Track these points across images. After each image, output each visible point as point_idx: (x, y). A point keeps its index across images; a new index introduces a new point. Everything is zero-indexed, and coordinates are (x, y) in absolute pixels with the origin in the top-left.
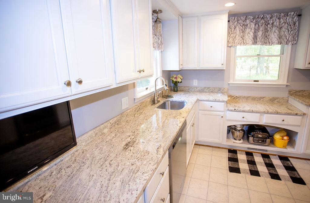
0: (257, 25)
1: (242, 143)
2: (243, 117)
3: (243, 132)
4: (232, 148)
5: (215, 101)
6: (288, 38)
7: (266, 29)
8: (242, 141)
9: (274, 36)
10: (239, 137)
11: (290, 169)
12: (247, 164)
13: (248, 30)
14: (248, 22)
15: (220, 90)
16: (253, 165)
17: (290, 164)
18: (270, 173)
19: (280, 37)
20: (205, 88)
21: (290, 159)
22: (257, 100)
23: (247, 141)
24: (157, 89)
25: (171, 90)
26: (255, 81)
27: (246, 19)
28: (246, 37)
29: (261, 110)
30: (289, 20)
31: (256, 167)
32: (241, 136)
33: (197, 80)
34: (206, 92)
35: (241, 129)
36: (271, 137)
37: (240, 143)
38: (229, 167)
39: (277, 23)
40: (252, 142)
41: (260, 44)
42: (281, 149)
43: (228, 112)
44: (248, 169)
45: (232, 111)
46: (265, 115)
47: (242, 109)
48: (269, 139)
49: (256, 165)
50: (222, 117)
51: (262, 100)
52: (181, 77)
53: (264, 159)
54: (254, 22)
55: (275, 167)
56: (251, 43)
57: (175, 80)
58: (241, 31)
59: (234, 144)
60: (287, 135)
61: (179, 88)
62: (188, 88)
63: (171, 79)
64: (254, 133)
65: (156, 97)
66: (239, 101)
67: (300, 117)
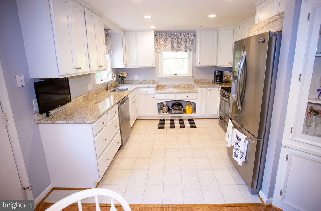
0: (173, 39)
1: (168, 114)
2: (166, 97)
4: (162, 119)
5: (148, 88)
6: (190, 48)
7: (178, 42)
8: (168, 113)
9: (183, 46)
10: (165, 111)
13: (168, 42)
14: (167, 36)
15: (153, 82)
18: (180, 126)
19: (186, 47)
20: (144, 81)
21: (194, 120)
23: (170, 113)
24: (109, 80)
25: (119, 83)
26: (175, 75)
27: (166, 35)
28: (167, 46)
30: (190, 37)
31: (174, 125)
32: (167, 110)
33: (137, 76)
34: (144, 83)
35: (166, 105)
36: (184, 108)
37: (166, 115)
39: (184, 39)
40: (173, 112)
41: (175, 51)
42: (189, 115)
43: (157, 94)
45: (159, 93)
46: (178, 94)
47: (165, 92)
48: (182, 109)
50: (153, 98)
52: (125, 73)
54: (171, 37)
56: (170, 50)
57: (121, 75)
58: (164, 43)
59: (163, 115)
60: (191, 106)
61: (125, 82)
62: (131, 82)
63: (119, 75)
64: (174, 107)
65: (108, 86)
67: (196, 94)
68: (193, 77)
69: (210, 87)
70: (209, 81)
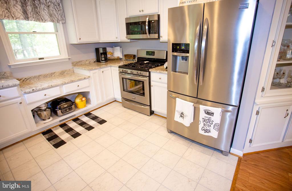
1: (53, 120)
2: (45, 95)
3: (50, 110)
6: (57, 17)
7: (34, 4)
8: (51, 119)
9: (44, 13)
10: (47, 116)
11: (95, 118)
12: (67, 133)
16: (71, 131)
17: (93, 115)
18: (86, 129)
19: (51, 15)
21: (91, 113)
22: (49, 77)
23: (56, 116)
26: (40, 59)
29: (59, 83)
31: (75, 130)
32: (49, 114)
35: (47, 107)
36: (74, 103)
37: (51, 121)
38: (53, 145)
40: (61, 114)
41: (34, 20)
42: (84, 109)
43: (26, 96)
44: (70, 136)
45: (30, 93)
46: (64, 86)
47: (41, 88)
48: (73, 105)
49: (73, 129)
50: (21, 103)
51: (53, 75)
53: (76, 122)
55: (86, 122)
60: (84, 97)
64: (60, 105)
66: (31, 83)
67: (88, 80)
68: (69, 59)
69: (103, 68)
70: (90, 62)
